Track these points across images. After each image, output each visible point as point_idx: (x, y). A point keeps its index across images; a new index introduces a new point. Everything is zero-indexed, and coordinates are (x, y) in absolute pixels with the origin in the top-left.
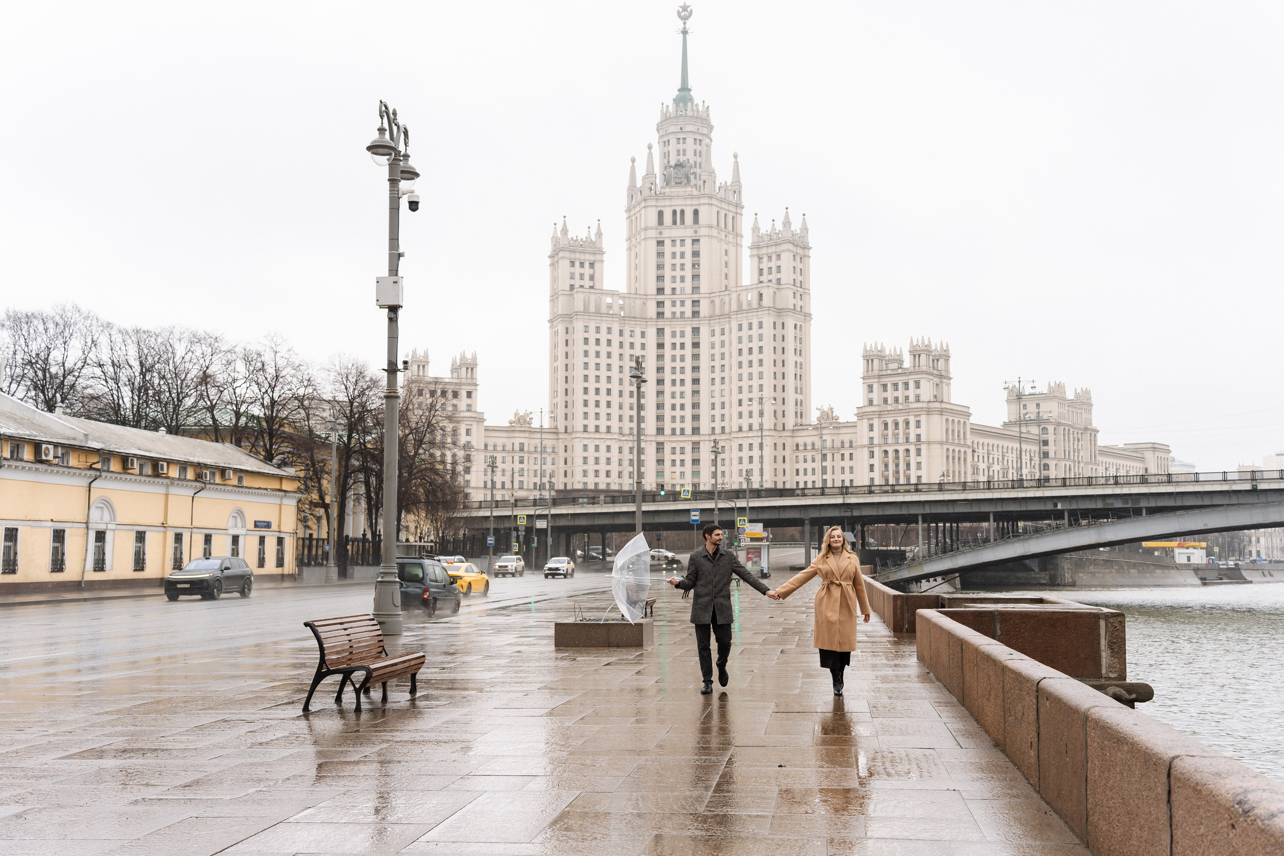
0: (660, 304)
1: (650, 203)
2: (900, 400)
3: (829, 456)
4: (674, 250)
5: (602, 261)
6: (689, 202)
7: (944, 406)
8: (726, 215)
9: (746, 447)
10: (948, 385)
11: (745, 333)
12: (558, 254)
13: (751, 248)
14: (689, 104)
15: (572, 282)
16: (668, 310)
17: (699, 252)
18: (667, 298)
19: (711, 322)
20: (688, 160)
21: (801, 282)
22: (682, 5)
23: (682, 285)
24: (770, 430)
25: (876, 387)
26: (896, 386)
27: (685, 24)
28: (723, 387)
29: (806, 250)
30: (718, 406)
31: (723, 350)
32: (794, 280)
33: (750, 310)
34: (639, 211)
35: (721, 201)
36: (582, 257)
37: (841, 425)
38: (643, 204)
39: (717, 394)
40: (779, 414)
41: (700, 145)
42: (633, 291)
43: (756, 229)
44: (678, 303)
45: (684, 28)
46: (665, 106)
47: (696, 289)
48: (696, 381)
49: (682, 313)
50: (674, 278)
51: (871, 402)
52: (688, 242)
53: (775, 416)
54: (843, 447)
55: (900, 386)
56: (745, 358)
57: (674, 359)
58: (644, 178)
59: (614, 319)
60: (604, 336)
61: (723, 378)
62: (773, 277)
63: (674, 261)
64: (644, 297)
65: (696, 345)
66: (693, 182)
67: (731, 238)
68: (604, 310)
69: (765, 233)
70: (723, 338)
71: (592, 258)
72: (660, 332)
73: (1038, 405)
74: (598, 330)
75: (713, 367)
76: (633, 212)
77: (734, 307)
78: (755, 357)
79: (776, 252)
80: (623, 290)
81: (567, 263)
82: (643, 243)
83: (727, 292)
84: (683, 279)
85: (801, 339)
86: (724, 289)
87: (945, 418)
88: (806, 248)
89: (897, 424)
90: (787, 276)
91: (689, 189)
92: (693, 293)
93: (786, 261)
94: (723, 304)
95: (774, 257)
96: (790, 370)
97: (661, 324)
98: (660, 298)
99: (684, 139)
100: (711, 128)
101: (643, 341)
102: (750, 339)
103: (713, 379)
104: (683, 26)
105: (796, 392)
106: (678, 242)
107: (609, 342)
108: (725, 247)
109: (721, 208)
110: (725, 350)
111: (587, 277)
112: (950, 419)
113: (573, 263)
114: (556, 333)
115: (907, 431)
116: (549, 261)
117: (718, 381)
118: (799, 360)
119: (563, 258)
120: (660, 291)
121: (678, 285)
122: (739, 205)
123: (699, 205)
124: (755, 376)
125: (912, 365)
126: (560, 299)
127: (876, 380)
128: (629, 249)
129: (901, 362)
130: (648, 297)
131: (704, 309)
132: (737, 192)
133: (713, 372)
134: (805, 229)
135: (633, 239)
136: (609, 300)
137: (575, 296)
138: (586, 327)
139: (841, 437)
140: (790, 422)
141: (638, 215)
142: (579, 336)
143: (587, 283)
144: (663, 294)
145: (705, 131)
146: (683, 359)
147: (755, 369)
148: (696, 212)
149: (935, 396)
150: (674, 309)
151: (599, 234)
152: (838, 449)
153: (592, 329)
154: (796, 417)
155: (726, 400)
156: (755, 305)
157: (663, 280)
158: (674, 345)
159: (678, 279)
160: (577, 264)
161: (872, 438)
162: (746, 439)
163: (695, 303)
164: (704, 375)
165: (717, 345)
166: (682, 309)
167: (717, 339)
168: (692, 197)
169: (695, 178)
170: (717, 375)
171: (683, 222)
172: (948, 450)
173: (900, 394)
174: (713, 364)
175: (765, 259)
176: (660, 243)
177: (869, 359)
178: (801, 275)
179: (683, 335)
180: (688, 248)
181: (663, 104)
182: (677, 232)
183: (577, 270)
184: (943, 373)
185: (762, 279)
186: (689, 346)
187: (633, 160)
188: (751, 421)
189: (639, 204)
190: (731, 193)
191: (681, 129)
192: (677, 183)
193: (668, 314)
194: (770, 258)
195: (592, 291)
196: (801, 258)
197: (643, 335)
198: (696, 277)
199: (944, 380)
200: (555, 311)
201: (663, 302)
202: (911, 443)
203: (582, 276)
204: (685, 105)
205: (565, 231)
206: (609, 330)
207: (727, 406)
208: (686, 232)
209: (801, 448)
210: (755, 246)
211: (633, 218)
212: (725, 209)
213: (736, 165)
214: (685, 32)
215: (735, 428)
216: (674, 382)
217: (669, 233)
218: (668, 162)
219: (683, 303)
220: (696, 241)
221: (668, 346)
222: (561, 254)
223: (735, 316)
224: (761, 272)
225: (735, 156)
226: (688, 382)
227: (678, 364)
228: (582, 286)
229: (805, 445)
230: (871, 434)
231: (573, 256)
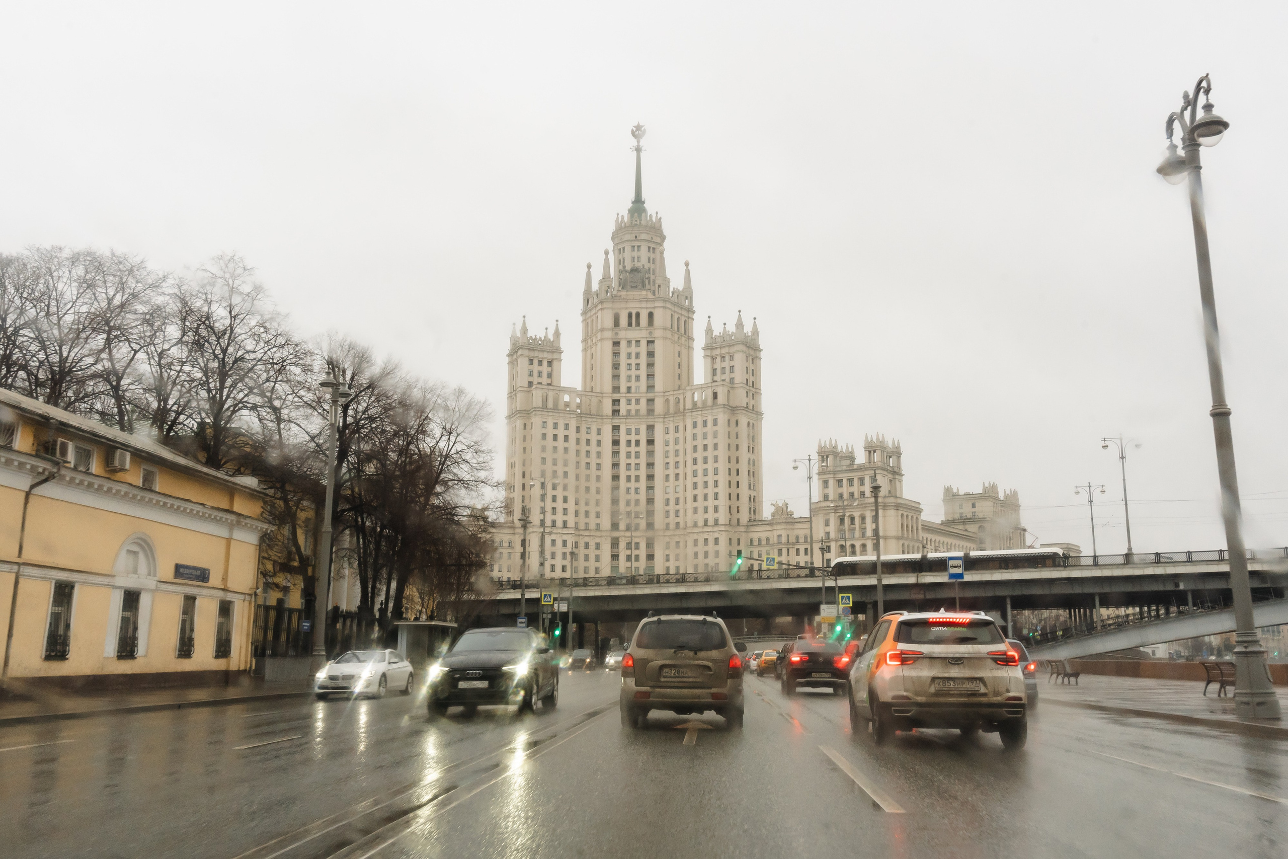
0: (616, 402)
1: (605, 305)
2: (856, 496)
3: (784, 551)
4: (629, 350)
5: (560, 360)
6: (644, 305)
7: (900, 501)
8: (678, 319)
9: (701, 542)
10: (900, 481)
11: (700, 430)
12: (517, 352)
13: (704, 349)
14: (643, 215)
15: (531, 379)
16: (623, 408)
17: (653, 352)
18: (622, 396)
19: (666, 420)
20: (643, 265)
21: (753, 382)
22: (636, 125)
23: (638, 384)
24: (726, 525)
25: (831, 483)
26: (850, 481)
27: (638, 142)
28: (677, 483)
29: (757, 352)
30: (672, 502)
31: (677, 447)
32: (747, 380)
33: (704, 407)
34: (595, 314)
35: (675, 305)
36: (541, 355)
37: (796, 521)
38: (599, 307)
39: (671, 490)
40: (734, 510)
41: (654, 253)
42: (588, 389)
43: (709, 331)
44: (633, 401)
45: (638, 146)
46: (620, 216)
47: (651, 387)
48: (650, 477)
49: (637, 411)
50: (629, 377)
51: (826, 498)
52: (643, 343)
53: (730, 511)
54: (798, 542)
55: (856, 482)
56: (700, 455)
57: (629, 455)
58: (601, 282)
59: (572, 416)
60: (561, 433)
61: (677, 475)
62: (727, 376)
63: (629, 361)
64: (600, 395)
65: (651, 442)
66: (647, 287)
67: (683, 340)
68: (561, 406)
69: (718, 334)
70: (677, 435)
71: (550, 356)
72: (616, 428)
73: (974, 506)
74: (555, 426)
75: (668, 463)
76: (589, 315)
77: (689, 405)
78: (710, 453)
79: (729, 353)
80: (579, 387)
81: (526, 360)
82: (599, 344)
83: (681, 391)
84: (638, 378)
85: (753, 437)
86: (677, 388)
87: (900, 513)
88: (757, 349)
89: (852, 519)
90: (739, 376)
91: (644, 292)
92: (647, 392)
93: (739, 361)
94: (677, 402)
95: (727, 358)
96: (744, 467)
97: (616, 421)
98: (616, 396)
99: (639, 247)
100: (663, 238)
101: (599, 438)
102: (705, 436)
103: (667, 476)
104: (636, 144)
105: (750, 488)
106: (634, 343)
107: (566, 438)
108: (678, 349)
109: (675, 312)
110: (680, 447)
111: (545, 375)
112: (905, 514)
113: (531, 361)
114: (514, 429)
115: (864, 525)
116: (507, 360)
117: (672, 477)
118: (752, 457)
119: (521, 355)
120: (616, 389)
121: (633, 384)
122: (690, 310)
123: (654, 308)
124: (710, 472)
125: (868, 461)
126: (519, 395)
127: (831, 476)
128: (585, 350)
129: (852, 458)
130: (604, 395)
131: (659, 406)
132: (689, 298)
133: (667, 468)
134: (756, 332)
135: (589, 341)
136: (567, 398)
137: (534, 392)
138: (545, 423)
139: (796, 532)
140: (744, 517)
141: (594, 317)
142: (537, 431)
143: (545, 380)
144: (619, 392)
145: (658, 240)
146: (637, 455)
147: (710, 466)
148: (651, 315)
149: (890, 492)
150: (629, 407)
151: (557, 334)
152: (793, 544)
153: (550, 425)
154: (750, 513)
155: (681, 496)
156: (710, 401)
157: (619, 379)
158: (629, 442)
159: (633, 378)
160: (536, 362)
161: (828, 533)
162: (701, 534)
163: (650, 401)
164: (659, 471)
165: (672, 443)
166: (638, 407)
167: (671, 437)
168: (647, 300)
169: (649, 283)
170: (672, 472)
171: (638, 324)
172: (903, 545)
173: (855, 489)
174: (667, 460)
175: (718, 360)
176: (616, 344)
177: (824, 455)
178: (753, 375)
179: (637, 432)
180: (643, 349)
181: (618, 214)
182: (633, 334)
183: (536, 367)
184: (896, 469)
185: (715, 378)
186: (643, 443)
187: (589, 266)
188: (706, 516)
189: (596, 307)
190: (683, 298)
191: (636, 237)
192: (632, 287)
193: (623, 412)
194: (723, 358)
195: (550, 387)
196: (753, 359)
197: (599, 432)
198: (650, 376)
199: (897, 477)
200: (513, 407)
201: (618, 401)
202: (868, 538)
203: (540, 373)
204: (640, 216)
205: (525, 330)
206: (567, 427)
207: (681, 501)
208: (641, 334)
209: (756, 543)
210: (710, 347)
211: (589, 321)
212: (678, 313)
213: (688, 273)
214: (638, 150)
215: (690, 524)
216: (629, 478)
217: (625, 334)
218: (624, 267)
219: (638, 401)
220: (650, 342)
221: (623, 443)
222: (520, 352)
223: (690, 414)
224: (714, 372)
225: (687, 264)
226: (643, 478)
227: (633, 461)
228: (540, 383)
229: (760, 540)
230: (828, 529)
231: (532, 354)
